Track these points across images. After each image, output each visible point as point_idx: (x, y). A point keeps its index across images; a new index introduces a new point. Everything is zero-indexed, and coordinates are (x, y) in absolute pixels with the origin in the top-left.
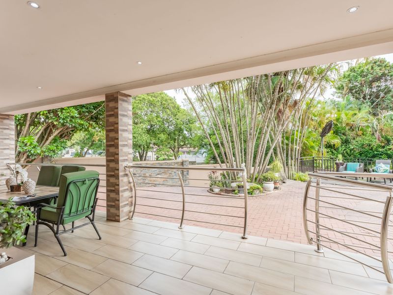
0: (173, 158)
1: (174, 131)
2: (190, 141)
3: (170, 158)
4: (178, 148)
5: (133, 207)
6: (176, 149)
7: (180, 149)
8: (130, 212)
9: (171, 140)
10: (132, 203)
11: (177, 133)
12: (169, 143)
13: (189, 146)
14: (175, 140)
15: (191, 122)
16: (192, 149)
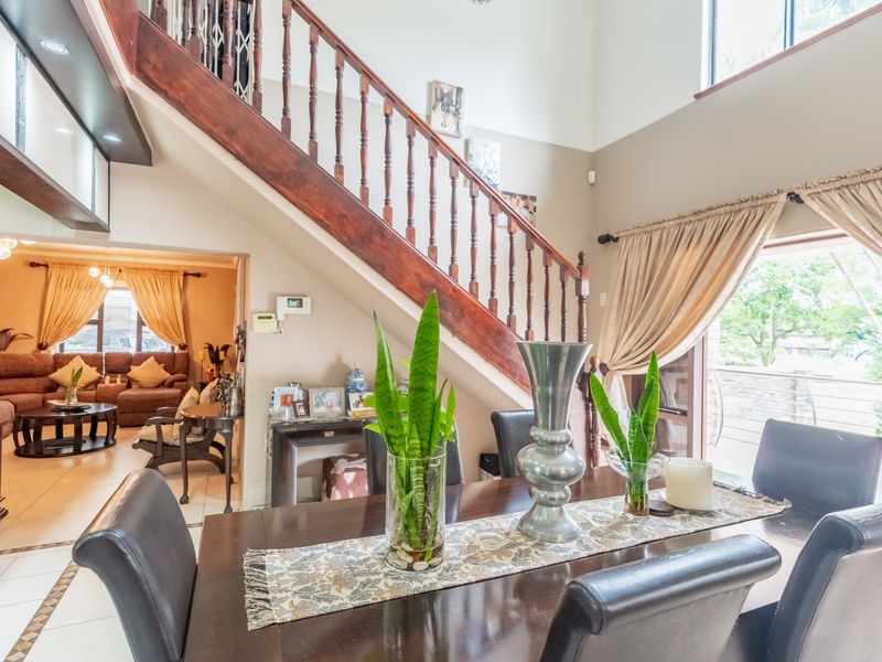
0: (759, 361)
1: (764, 294)
2: (814, 321)
3: (749, 361)
4: (775, 338)
5: (718, 428)
6: (768, 341)
7: (779, 340)
8: (714, 435)
9: (754, 317)
10: (716, 422)
11: (773, 300)
12: (746, 325)
13: (808, 332)
14: (765, 316)
15: (820, 270)
16: (820, 342)
